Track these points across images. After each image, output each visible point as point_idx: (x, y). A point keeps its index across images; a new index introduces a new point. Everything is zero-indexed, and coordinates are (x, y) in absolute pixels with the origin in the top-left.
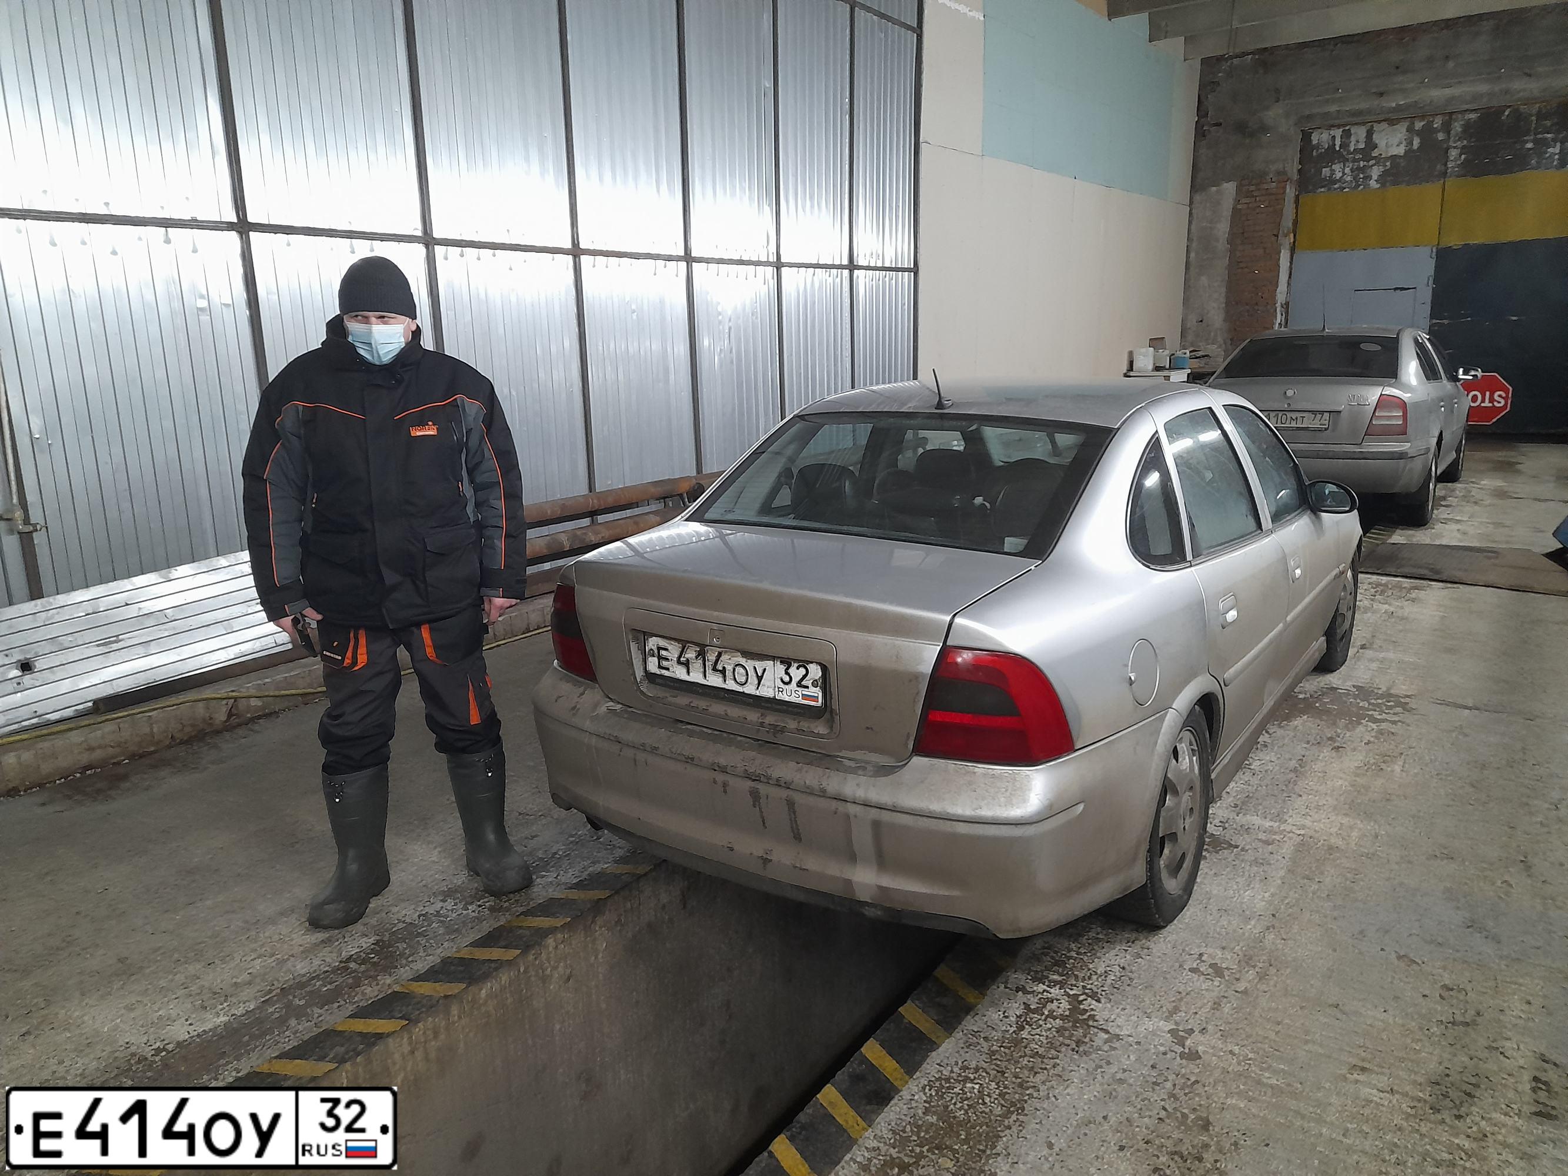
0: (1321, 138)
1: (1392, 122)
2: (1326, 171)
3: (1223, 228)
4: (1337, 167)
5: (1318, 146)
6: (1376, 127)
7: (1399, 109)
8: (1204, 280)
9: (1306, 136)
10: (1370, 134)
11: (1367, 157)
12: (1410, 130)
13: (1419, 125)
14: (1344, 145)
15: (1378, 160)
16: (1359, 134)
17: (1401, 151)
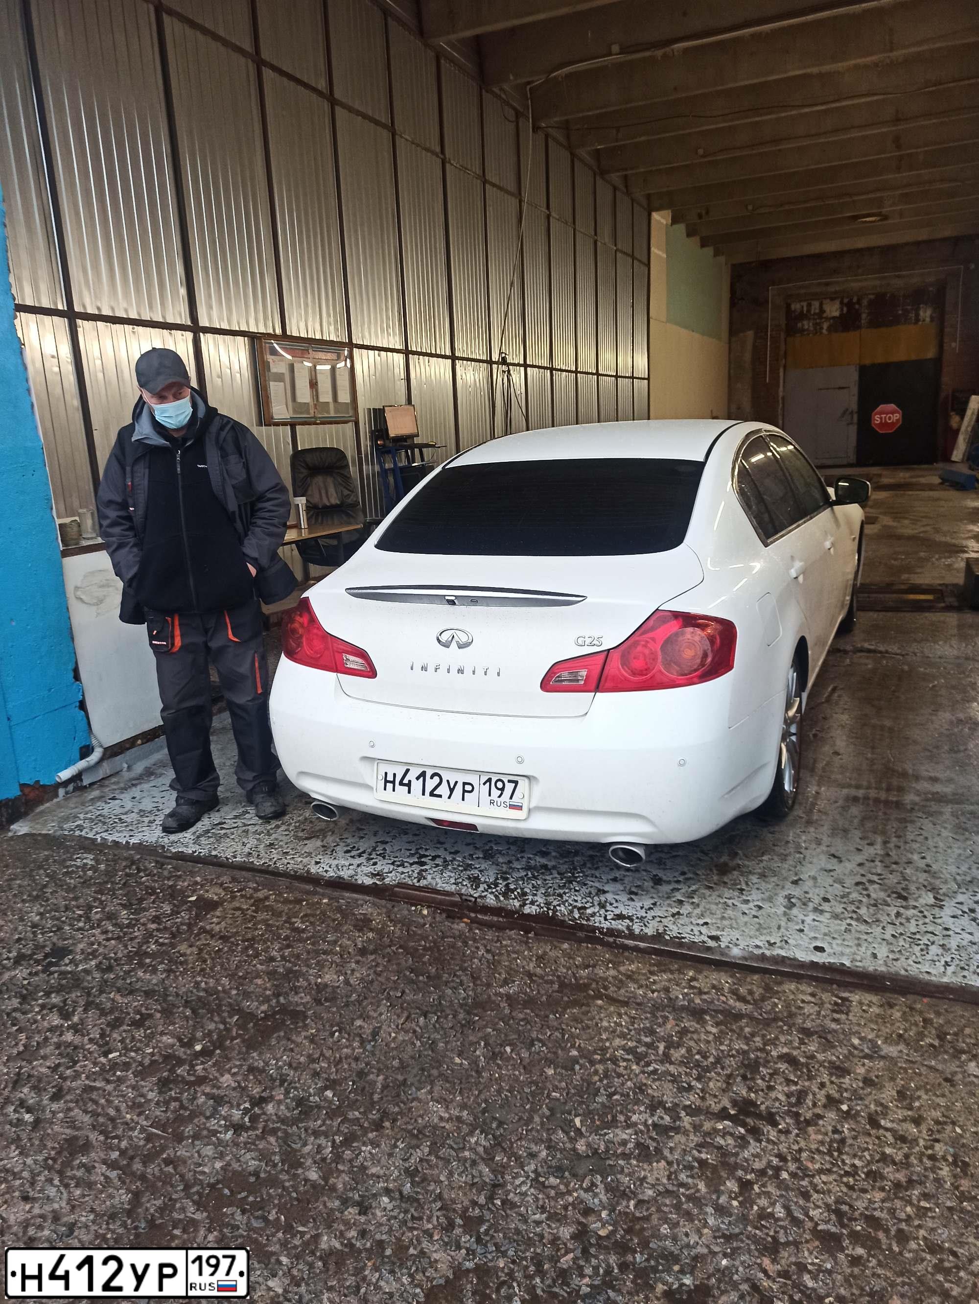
0: (796, 306)
1: (832, 299)
2: (799, 325)
3: (748, 356)
4: (805, 323)
5: (795, 311)
6: (824, 302)
7: (836, 292)
8: (739, 385)
9: (788, 306)
10: (821, 305)
11: (821, 318)
12: (842, 303)
13: (846, 301)
14: (809, 311)
15: (827, 319)
16: (816, 305)
17: (837, 314)
